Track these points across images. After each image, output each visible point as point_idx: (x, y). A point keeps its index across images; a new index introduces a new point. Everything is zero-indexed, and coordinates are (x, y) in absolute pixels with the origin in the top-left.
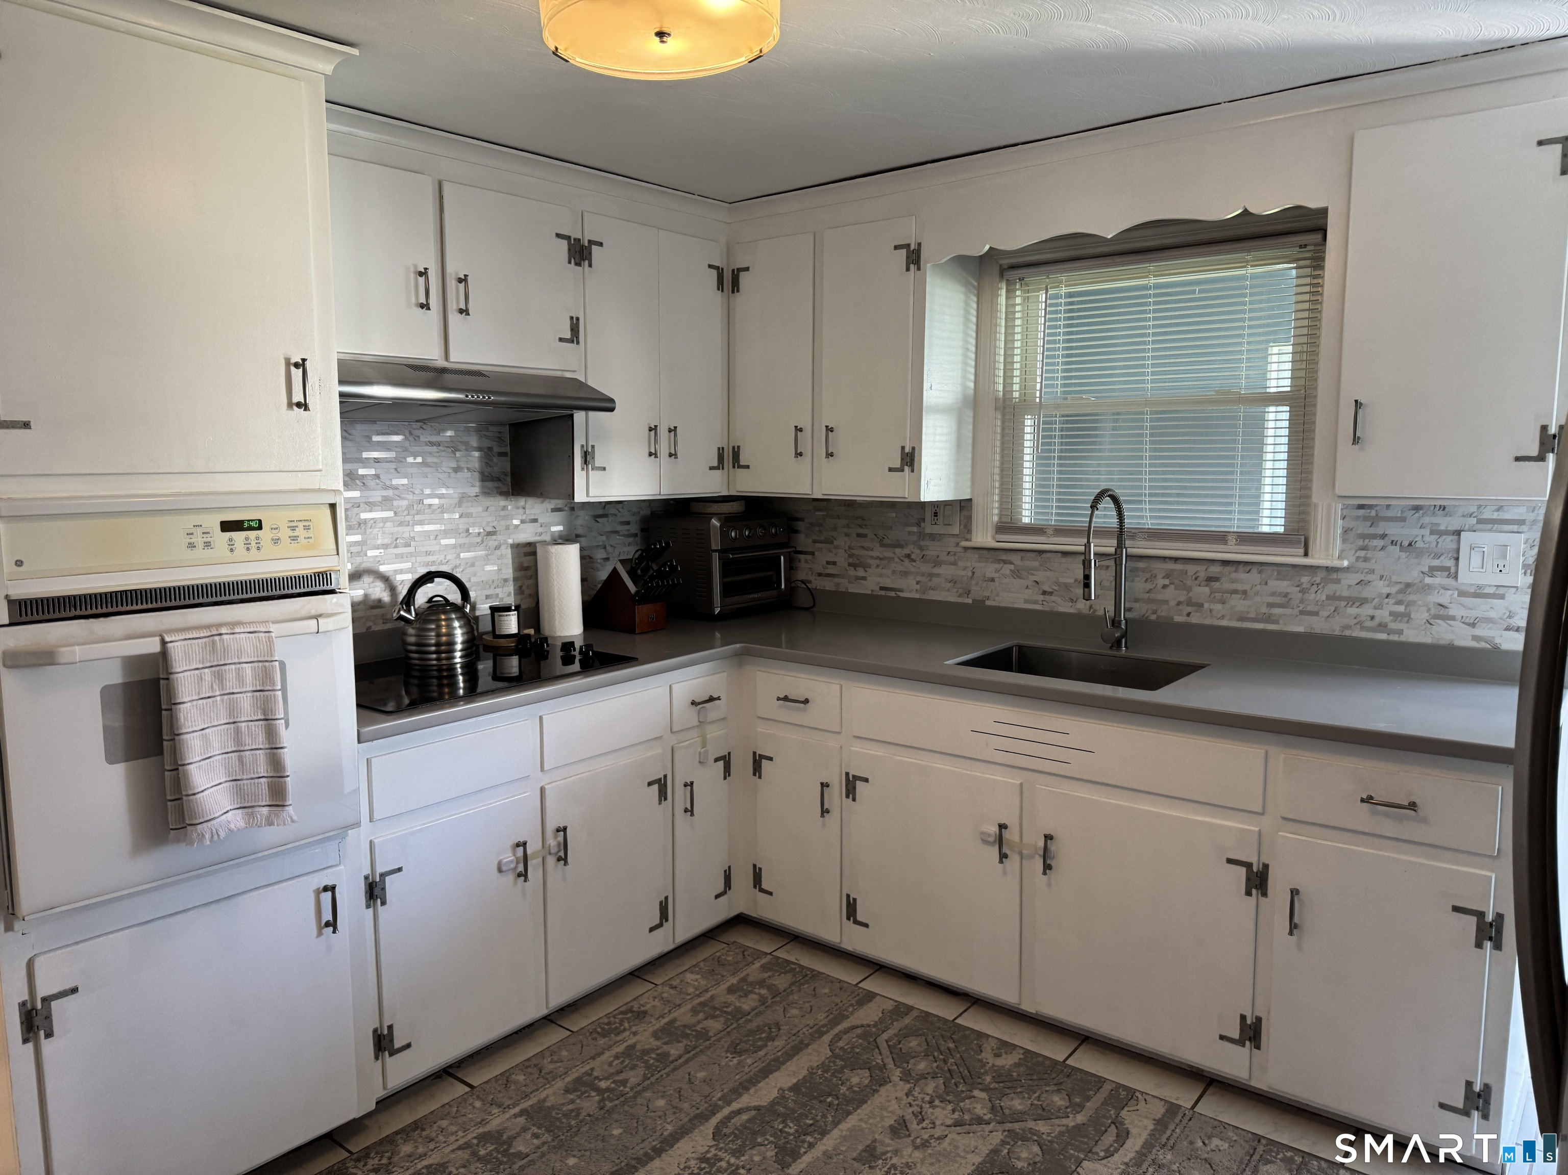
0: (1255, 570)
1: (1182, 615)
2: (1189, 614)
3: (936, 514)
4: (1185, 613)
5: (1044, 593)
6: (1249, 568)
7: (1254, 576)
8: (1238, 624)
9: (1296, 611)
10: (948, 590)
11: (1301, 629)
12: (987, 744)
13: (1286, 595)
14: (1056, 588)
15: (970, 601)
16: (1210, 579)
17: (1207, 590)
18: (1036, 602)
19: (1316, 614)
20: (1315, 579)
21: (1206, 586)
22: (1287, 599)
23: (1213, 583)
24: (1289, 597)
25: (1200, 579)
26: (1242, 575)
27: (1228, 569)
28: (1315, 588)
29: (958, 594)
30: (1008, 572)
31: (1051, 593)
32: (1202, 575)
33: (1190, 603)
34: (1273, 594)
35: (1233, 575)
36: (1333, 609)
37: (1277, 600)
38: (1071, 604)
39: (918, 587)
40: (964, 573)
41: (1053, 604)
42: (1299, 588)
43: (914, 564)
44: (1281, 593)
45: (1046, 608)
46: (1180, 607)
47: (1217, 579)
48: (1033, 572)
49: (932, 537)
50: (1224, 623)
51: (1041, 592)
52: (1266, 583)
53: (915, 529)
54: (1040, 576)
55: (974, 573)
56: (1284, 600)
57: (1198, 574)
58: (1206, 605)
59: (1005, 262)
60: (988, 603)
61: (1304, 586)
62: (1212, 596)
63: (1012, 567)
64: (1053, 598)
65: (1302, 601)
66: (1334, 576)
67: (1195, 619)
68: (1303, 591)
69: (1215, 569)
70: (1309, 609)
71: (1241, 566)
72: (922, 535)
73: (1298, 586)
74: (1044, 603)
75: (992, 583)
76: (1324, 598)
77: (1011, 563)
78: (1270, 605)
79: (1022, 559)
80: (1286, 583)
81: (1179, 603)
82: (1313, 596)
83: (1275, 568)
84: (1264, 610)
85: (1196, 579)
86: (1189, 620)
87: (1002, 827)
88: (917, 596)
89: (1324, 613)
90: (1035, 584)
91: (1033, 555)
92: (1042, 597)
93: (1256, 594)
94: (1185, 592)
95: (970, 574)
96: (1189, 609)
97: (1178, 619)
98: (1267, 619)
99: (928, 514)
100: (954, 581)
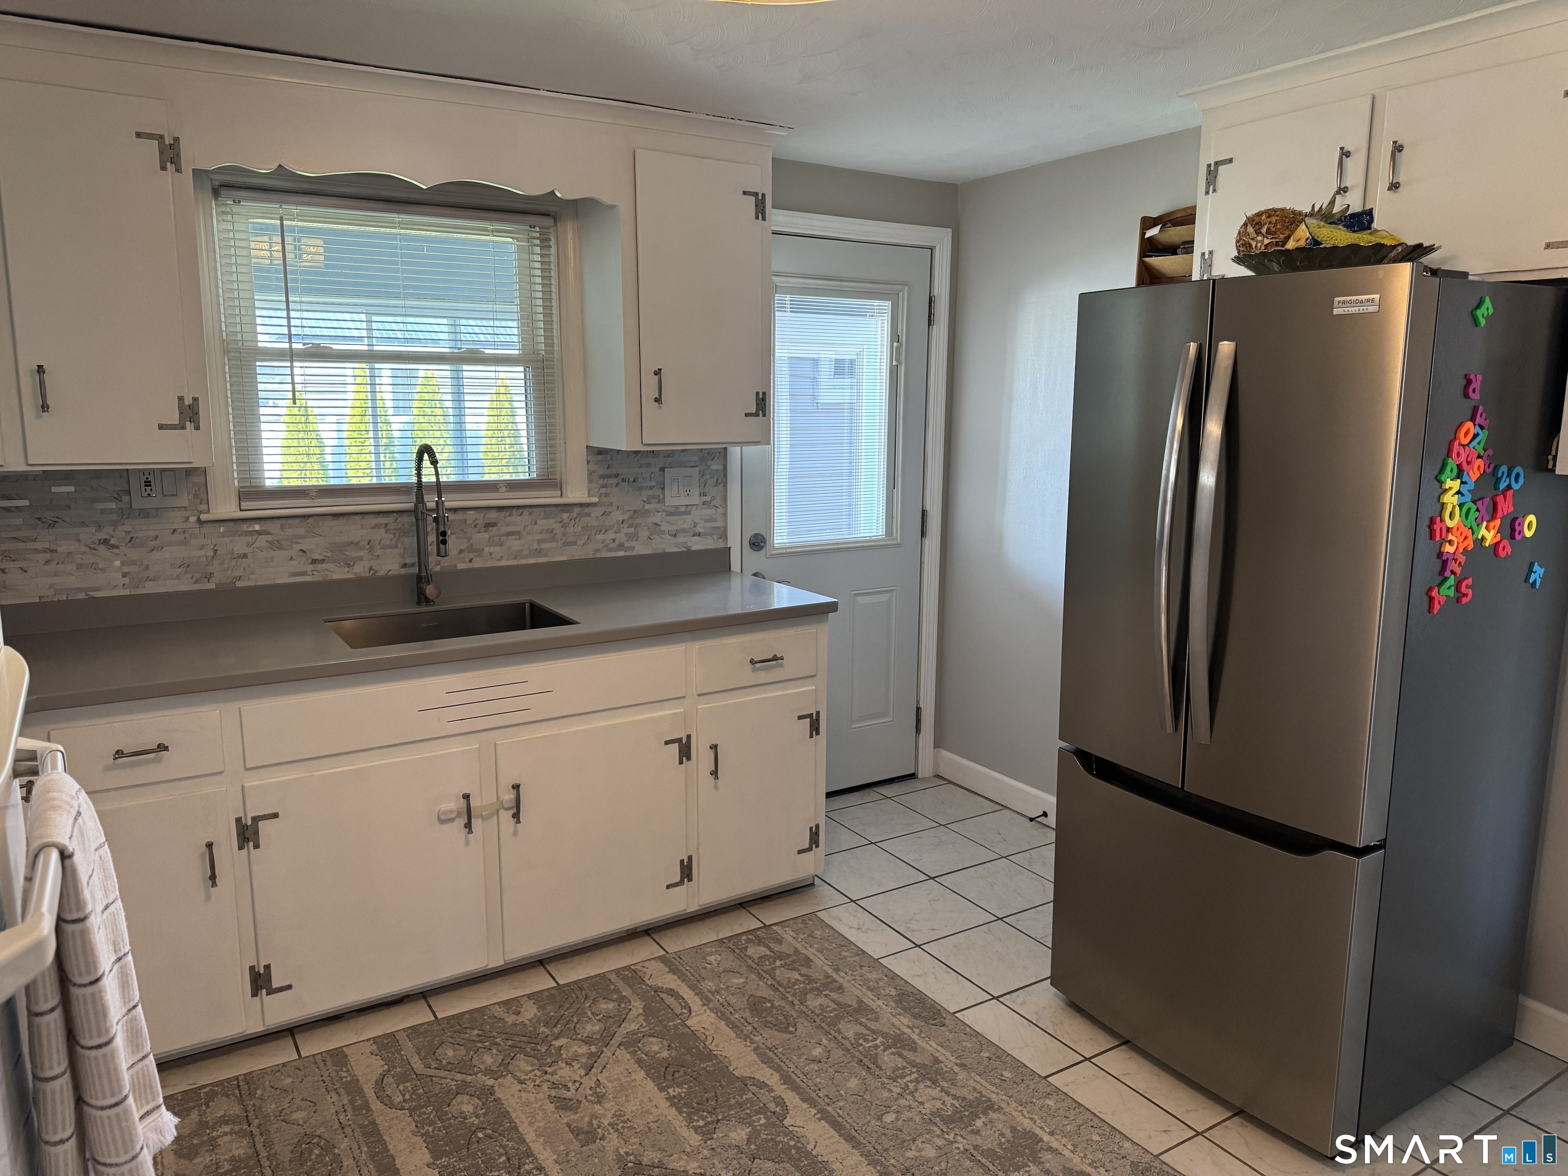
0: (526, 512)
1: (464, 562)
2: (471, 561)
3: (148, 483)
4: (467, 560)
5: (314, 562)
6: (521, 511)
7: (526, 518)
8: (515, 563)
9: (560, 544)
10: (178, 577)
11: (564, 558)
12: (439, 719)
13: (551, 532)
14: (328, 554)
15: (212, 586)
16: (489, 525)
17: (486, 535)
18: (304, 573)
19: (574, 543)
20: (573, 514)
21: (485, 532)
22: (553, 535)
23: (491, 528)
24: (555, 532)
25: (479, 526)
26: (515, 518)
27: (504, 513)
28: (573, 522)
29: (194, 579)
30: (264, 544)
31: (322, 561)
32: (481, 522)
33: (471, 549)
34: (542, 532)
35: (508, 519)
36: (587, 537)
37: (545, 536)
38: (347, 569)
39: (126, 580)
40: (201, 553)
41: (327, 573)
42: (561, 524)
43: (117, 551)
44: (548, 530)
45: (317, 578)
46: (463, 555)
47: (494, 525)
48: (298, 540)
49: (144, 514)
50: (503, 563)
51: (310, 561)
52: (536, 523)
53: (113, 505)
54: (306, 544)
55: (216, 551)
56: (551, 535)
57: (477, 522)
58: (486, 550)
59: (219, 179)
60: (239, 584)
61: (565, 522)
62: (491, 540)
63: (269, 538)
64: (325, 566)
65: (564, 534)
66: (586, 510)
67: (478, 564)
68: (565, 526)
69: (493, 515)
70: (569, 540)
71: (514, 510)
72: (126, 513)
73: (560, 522)
74: (314, 573)
75: (244, 560)
76: (580, 529)
77: (268, 533)
78: (540, 541)
79: (282, 527)
80: (551, 521)
81: (461, 551)
82: (572, 529)
83: (542, 509)
84: (535, 546)
85: (475, 526)
86: (471, 565)
87: (467, 797)
88: (127, 592)
89: (580, 542)
90: (301, 553)
91: (297, 521)
92: (311, 567)
93: (528, 534)
94: (466, 540)
95: (211, 553)
96: (471, 556)
97: (461, 566)
98: (539, 552)
99: (136, 484)
100: (186, 565)
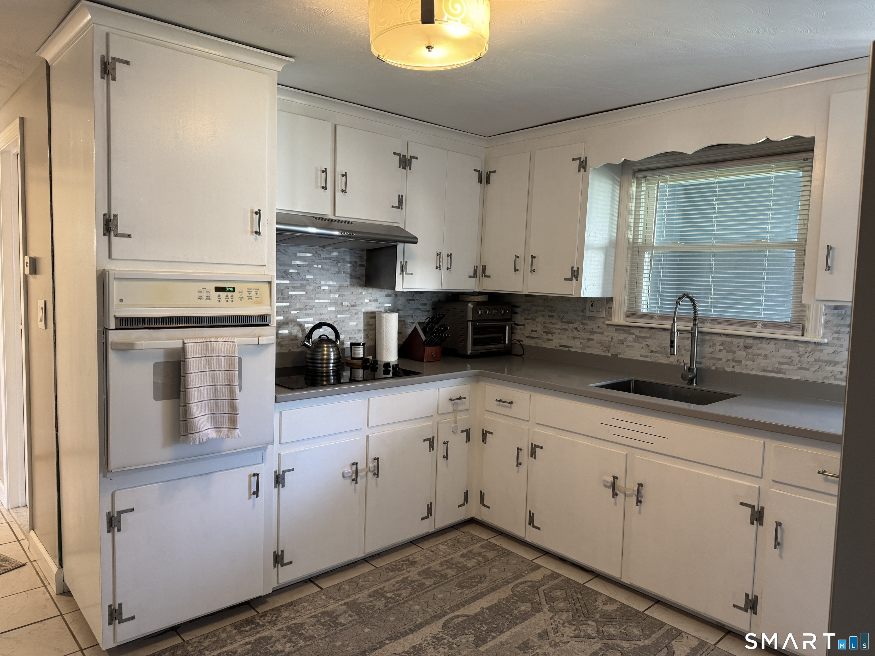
0: (772, 343)
1: (730, 367)
2: (733, 367)
3: (592, 306)
4: (731, 366)
5: (652, 352)
6: (769, 341)
7: (771, 346)
8: (762, 374)
9: (796, 367)
10: (598, 348)
11: (798, 378)
12: (608, 431)
13: (790, 358)
14: (659, 349)
15: (609, 355)
16: (746, 347)
17: (744, 353)
18: (647, 357)
19: (808, 369)
20: (808, 349)
21: (744, 351)
22: (791, 360)
23: (748, 349)
24: (792, 359)
25: (740, 347)
26: (764, 345)
27: (757, 341)
28: (807, 354)
29: (603, 350)
30: (631, 339)
31: (656, 352)
32: (742, 344)
33: (734, 361)
34: (782, 357)
35: (760, 345)
36: (818, 367)
37: (785, 360)
38: (667, 359)
39: (581, 346)
40: (607, 339)
41: (657, 358)
42: (798, 354)
43: (579, 333)
44: (787, 356)
45: (653, 360)
46: (729, 362)
47: (750, 347)
48: (646, 340)
49: (590, 318)
50: (754, 372)
51: (650, 351)
52: (779, 351)
53: (581, 314)
54: (649, 342)
55: (612, 339)
56: (789, 361)
57: (739, 344)
58: (743, 362)
59: (636, 168)
60: (620, 356)
61: (801, 353)
62: (747, 357)
63: (634, 336)
64: (657, 355)
65: (800, 362)
66: (819, 348)
67: (737, 369)
68: (800, 356)
69: (749, 341)
70: (804, 366)
71: (764, 340)
72: (584, 317)
73: (797, 353)
74: (652, 357)
75: (622, 345)
76: (813, 360)
77: (634, 334)
78: (781, 363)
79: (640, 332)
80: (790, 351)
81: (728, 360)
82: (806, 359)
83: (784, 342)
84: (777, 366)
85: (738, 347)
86: (733, 370)
87: (615, 478)
88: (580, 351)
89: (812, 369)
90: (647, 346)
91: (646, 330)
92: (650, 354)
93: (773, 357)
94: (732, 354)
95: (610, 339)
96: (734, 364)
97: (727, 369)
98: (779, 371)
99: (588, 305)
100: (601, 344)
